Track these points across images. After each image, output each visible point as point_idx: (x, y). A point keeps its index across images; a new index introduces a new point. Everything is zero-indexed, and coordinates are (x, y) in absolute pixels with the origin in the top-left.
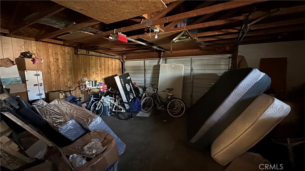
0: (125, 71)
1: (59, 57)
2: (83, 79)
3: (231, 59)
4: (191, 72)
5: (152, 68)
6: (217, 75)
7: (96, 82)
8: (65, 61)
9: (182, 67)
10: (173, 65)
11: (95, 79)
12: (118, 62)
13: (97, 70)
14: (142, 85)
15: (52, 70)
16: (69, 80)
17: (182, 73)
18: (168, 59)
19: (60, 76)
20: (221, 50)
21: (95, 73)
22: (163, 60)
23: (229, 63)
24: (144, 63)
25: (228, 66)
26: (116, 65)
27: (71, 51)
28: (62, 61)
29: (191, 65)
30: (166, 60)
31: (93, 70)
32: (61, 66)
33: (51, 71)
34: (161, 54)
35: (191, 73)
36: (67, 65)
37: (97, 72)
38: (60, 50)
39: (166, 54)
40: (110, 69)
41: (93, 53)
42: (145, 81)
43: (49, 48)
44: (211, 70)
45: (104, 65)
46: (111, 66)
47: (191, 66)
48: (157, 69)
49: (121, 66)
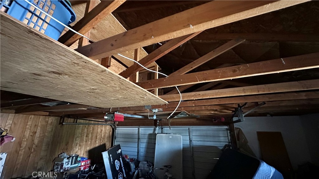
0: (115, 138)
1: (39, 129)
2: (62, 155)
3: (229, 131)
4: (190, 143)
5: (147, 136)
6: (218, 148)
7: (77, 157)
8: (44, 133)
9: (181, 139)
10: (170, 136)
11: (76, 152)
12: (108, 129)
13: (82, 140)
14: (135, 158)
15: (22, 147)
16: (41, 159)
17: (181, 146)
18: (164, 127)
19: (31, 155)
20: (217, 121)
21: (78, 145)
22: (159, 128)
23: (228, 135)
24: (138, 131)
25: (227, 139)
26: (106, 132)
27: (55, 121)
28: (40, 134)
29: (189, 135)
30: (163, 128)
31: (76, 142)
32: (36, 141)
33: (21, 149)
34: (157, 122)
35: (190, 145)
36: (45, 139)
37: (81, 144)
38: (42, 122)
39: (162, 122)
40: (98, 138)
41: (82, 121)
42: (138, 152)
43: (29, 119)
44: (211, 141)
45: (91, 134)
46: (100, 134)
47: (189, 137)
48: (152, 139)
49: (111, 133)
